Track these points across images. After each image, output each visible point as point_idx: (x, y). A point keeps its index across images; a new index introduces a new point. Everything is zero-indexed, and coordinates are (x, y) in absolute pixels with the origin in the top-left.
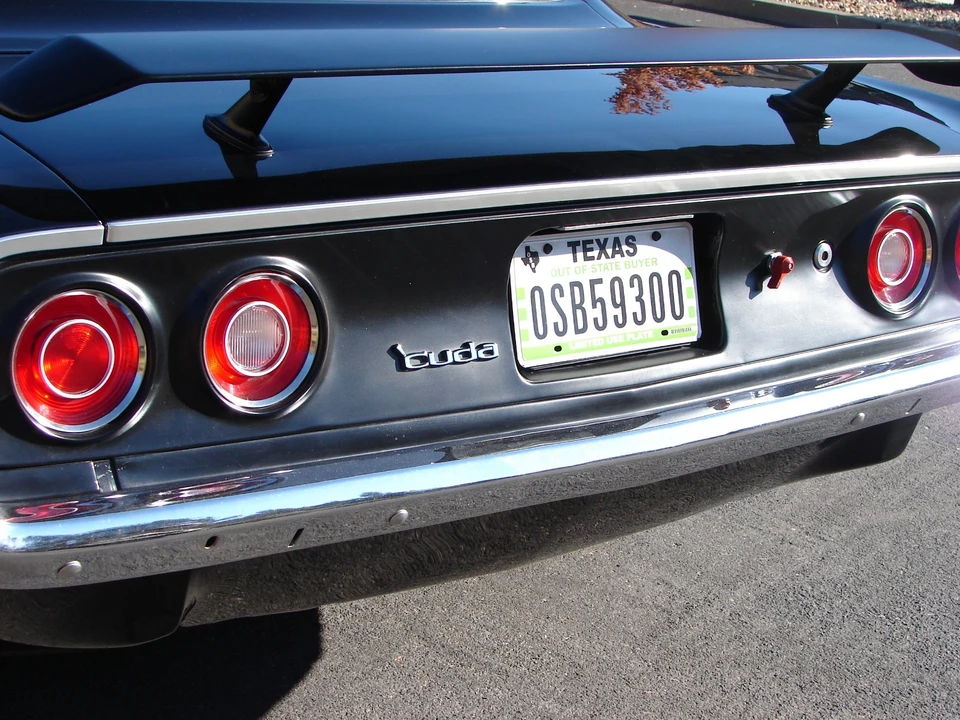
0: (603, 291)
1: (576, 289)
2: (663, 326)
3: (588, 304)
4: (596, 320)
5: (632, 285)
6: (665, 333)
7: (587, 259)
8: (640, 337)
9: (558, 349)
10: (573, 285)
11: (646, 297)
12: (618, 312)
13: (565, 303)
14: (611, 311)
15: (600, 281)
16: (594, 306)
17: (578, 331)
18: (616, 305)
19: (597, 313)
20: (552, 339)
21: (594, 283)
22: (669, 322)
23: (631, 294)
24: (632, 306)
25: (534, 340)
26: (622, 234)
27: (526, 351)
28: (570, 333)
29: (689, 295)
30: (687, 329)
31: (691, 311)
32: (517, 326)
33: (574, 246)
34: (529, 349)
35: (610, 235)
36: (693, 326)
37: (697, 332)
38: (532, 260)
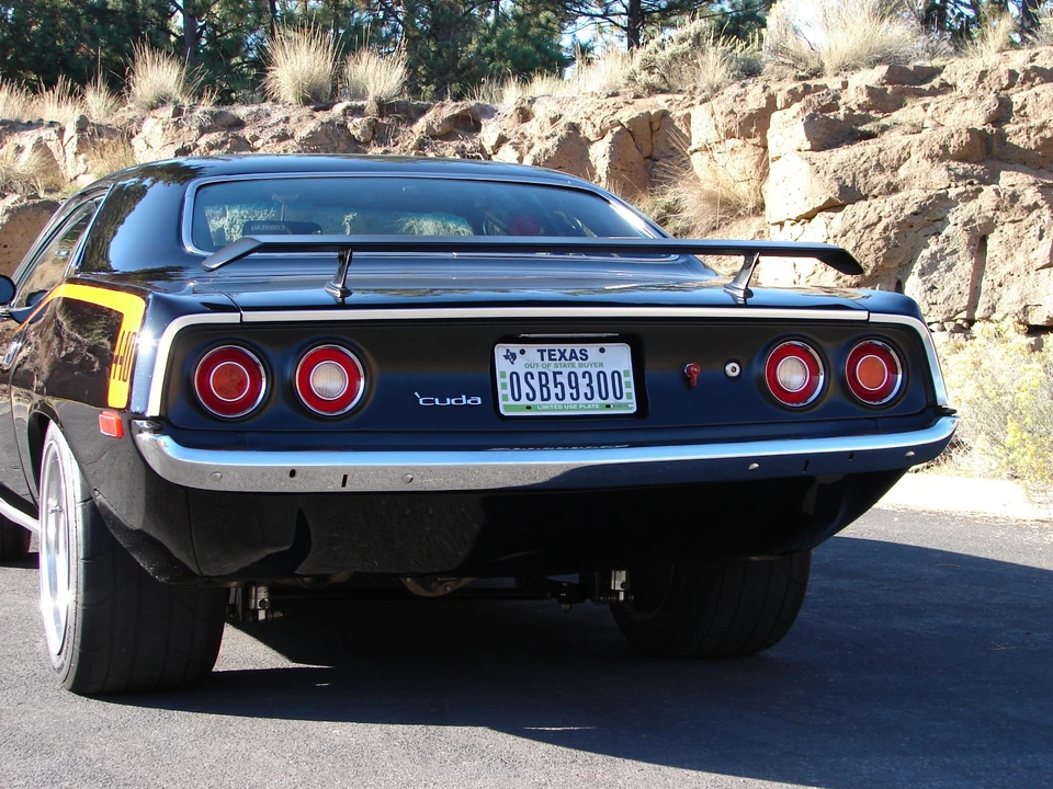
0: (563, 379)
1: (543, 376)
2: (607, 402)
3: (551, 385)
4: (557, 395)
5: (584, 377)
6: (608, 406)
7: (550, 359)
8: (589, 406)
9: (529, 408)
10: (540, 373)
11: (595, 385)
12: (574, 391)
13: (535, 383)
14: (568, 391)
15: (561, 373)
16: (556, 387)
17: (543, 399)
18: (571, 387)
19: (559, 390)
20: (524, 401)
21: (555, 374)
22: (611, 400)
23: (583, 382)
24: (584, 389)
25: (511, 401)
26: (577, 347)
27: (505, 407)
28: (538, 400)
29: (628, 386)
30: (626, 406)
31: (629, 396)
32: (501, 392)
33: (542, 351)
34: (508, 406)
35: (568, 347)
36: (629, 405)
37: (633, 409)
38: (511, 357)
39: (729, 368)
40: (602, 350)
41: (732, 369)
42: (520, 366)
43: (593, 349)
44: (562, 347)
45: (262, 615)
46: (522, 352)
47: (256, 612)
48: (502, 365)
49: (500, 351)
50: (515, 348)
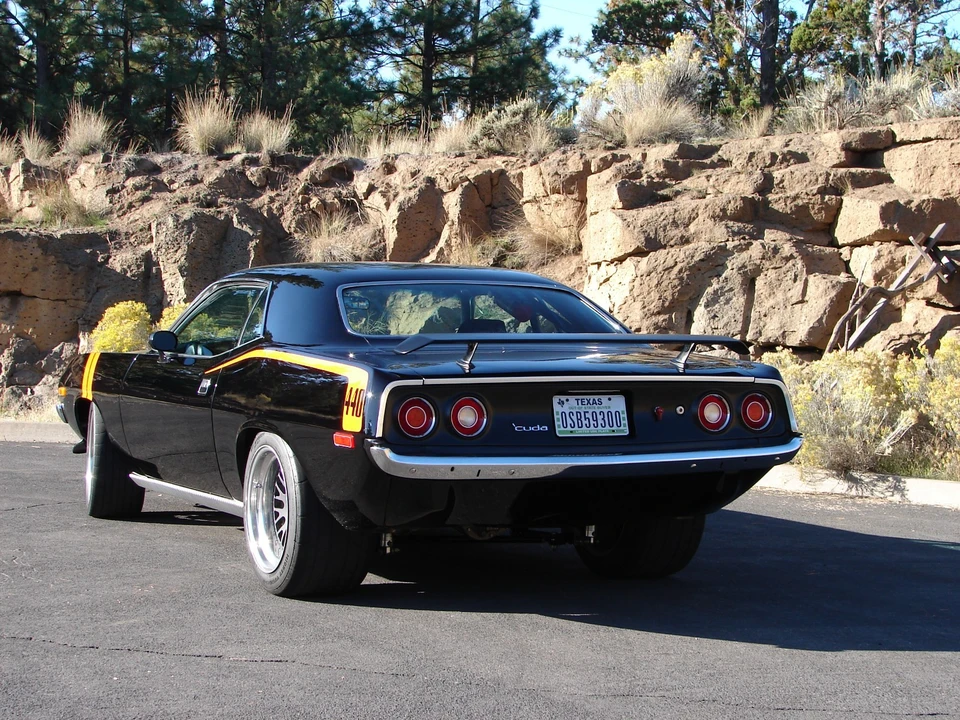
0: (589, 415)
1: (579, 414)
2: (613, 428)
3: (583, 419)
4: (586, 424)
5: (600, 414)
6: (614, 431)
7: (582, 404)
8: (604, 431)
9: (571, 432)
10: (577, 413)
11: (606, 419)
12: (595, 422)
13: (574, 418)
14: (592, 422)
15: (588, 412)
16: (586, 420)
17: (579, 427)
18: (594, 420)
19: (587, 422)
20: (569, 428)
21: (585, 412)
22: (615, 428)
23: (600, 417)
24: (600, 422)
25: (562, 428)
26: (596, 397)
27: (560, 432)
28: (576, 428)
29: (624, 419)
30: (623, 431)
31: (625, 426)
32: (556, 423)
33: (577, 400)
34: (561, 431)
35: (592, 397)
36: (625, 430)
37: (627, 432)
38: (561, 403)
39: (678, 409)
40: (610, 399)
41: (680, 410)
42: (566, 409)
43: (604, 399)
44: (588, 397)
45: (388, 550)
46: (567, 400)
47: (385, 548)
48: (557, 408)
49: (556, 400)
50: (563, 398)
